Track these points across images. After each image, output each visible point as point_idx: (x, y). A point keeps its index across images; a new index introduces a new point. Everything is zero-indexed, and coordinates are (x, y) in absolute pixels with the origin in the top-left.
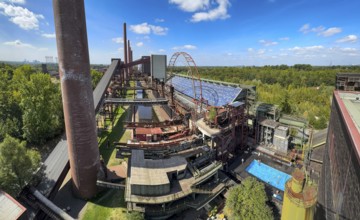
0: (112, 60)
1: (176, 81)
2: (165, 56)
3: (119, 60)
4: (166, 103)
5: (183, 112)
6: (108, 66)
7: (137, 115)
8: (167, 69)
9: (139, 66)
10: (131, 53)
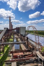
0: (5, 28)
1: (29, 36)
2: (25, 27)
3: (7, 28)
4: (25, 43)
5: (31, 47)
6: (3, 30)
7: (14, 47)
8: (26, 31)
9: (15, 30)
10: (12, 26)
